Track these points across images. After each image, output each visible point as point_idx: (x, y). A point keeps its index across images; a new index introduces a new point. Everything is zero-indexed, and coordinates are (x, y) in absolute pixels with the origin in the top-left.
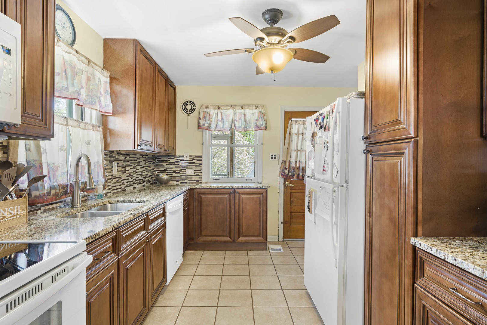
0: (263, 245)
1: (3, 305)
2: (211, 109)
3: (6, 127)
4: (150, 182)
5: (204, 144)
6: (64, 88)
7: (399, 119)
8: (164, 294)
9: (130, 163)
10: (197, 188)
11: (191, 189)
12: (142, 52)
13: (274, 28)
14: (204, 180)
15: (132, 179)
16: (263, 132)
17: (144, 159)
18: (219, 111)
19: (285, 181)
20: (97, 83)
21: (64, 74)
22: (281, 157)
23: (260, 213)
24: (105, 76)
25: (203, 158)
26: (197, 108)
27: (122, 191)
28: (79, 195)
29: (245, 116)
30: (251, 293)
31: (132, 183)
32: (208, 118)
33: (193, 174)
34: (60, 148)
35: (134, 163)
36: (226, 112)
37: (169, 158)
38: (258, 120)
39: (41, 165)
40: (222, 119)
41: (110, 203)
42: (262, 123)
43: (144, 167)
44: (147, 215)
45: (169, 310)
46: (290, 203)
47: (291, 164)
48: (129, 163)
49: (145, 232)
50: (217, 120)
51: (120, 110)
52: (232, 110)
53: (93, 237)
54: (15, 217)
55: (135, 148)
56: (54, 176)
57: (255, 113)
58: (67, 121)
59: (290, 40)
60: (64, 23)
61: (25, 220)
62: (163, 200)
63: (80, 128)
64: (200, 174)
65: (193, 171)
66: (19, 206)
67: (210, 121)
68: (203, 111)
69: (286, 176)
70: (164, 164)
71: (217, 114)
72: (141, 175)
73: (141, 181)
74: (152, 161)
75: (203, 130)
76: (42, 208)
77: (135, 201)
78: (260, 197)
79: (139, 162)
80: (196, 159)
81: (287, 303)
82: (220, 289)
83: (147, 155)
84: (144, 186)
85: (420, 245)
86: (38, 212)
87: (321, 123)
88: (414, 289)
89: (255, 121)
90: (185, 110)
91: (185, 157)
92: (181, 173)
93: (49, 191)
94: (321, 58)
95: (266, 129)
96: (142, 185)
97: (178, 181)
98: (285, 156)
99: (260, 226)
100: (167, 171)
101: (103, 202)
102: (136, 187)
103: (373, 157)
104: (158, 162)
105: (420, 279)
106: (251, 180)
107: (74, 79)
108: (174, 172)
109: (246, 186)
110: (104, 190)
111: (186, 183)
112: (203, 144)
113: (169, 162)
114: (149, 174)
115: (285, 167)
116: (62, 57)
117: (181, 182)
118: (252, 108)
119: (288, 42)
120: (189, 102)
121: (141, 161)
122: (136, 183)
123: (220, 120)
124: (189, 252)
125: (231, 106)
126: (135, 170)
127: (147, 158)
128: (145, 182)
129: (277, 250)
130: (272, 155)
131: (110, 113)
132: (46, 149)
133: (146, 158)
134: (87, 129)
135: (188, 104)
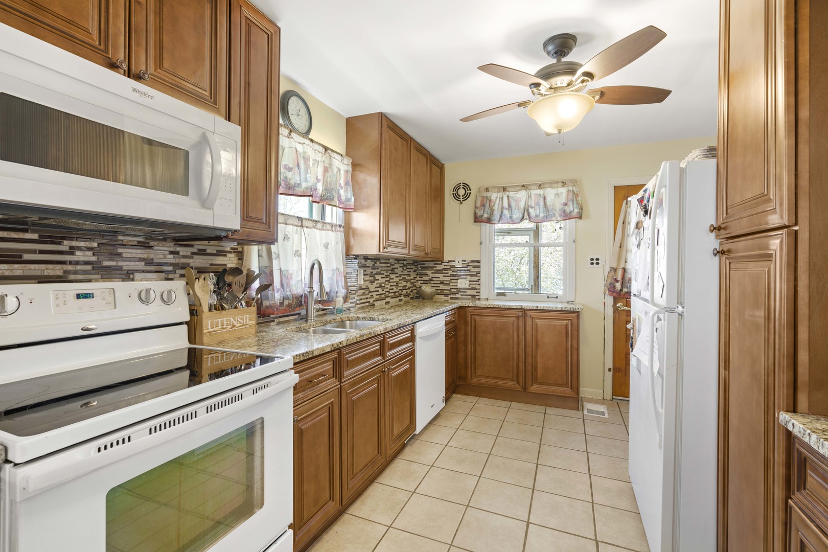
0: (573, 401)
1: (202, 407)
2: (493, 192)
3: (230, 234)
4: (410, 296)
5: (483, 243)
6: (296, 185)
7: (766, 193)
8: (413, 446)
9: (381, 270)
10: (469, 307)
11: (461, 308)
12: (389, 127)
13: (563, 63)
14: (483, 295)
15: (383, 290)
16: (576, 222)
17: (402, 265)
18: (505, 194)
19: (616, 301)
20: (335, 173)
21: (297, 168)
22: (608, 261)
23: (567, 350)
24: (345, 164)
25: (482, 264)
26: (473, 192)
27: (370, 306)
28: (313, 307)
29: (545, 198)
30: (537, 469)
31: (383, 296)
32: (487, 205)
33: (468, 287)
34: (294, 252)
35: (387, 271)
36: (516, 195)
37: (435, 264)
38: (566, 204)
39: (271, 272)
40: (509, 206)
41: (349, 320)
42: (573, 208)
43: (400, 276)
44: (384, 337)
45: (415, 467)
46: (625, 339)
47: (626, 274)
48: (379, 270)
49: (380, 358)
50: (502, 208)
51: (365, 203)
52: (525, 191)
53: (305, 355)
54: (244, 327)
55: (380, 251)
56: (288, 285)
57: (562, 193)
58: (302, 222)
59: (586, 78)
60: (299, 109)
61: (253, 331)
62: (410, 319)
63: (317, 229)
64: (477, 287)
65: (468, 282)
66: (248, 316)
67: (491, 209)
68: (481, 195)
69: (616, 293)
70: (429, 272)
71: (502, 199)
72: (397, 285)
73: (397, 294)
74: (412, 268)
75: (482, 223)
76: (275, 320)
77: (377, 319)
78: (567, 326)
79: (393, 269)
80: (472, 266)
81: (592, 496)
82: (490, 454)
83: (406, 260)
84: (400, 300)
85: (793, 428)
86: (272, 324)
87: (645, 205)
88: (787, 510)
89: (562, 206)
90: (456, 197)
91: (457, 262)
92: (451, 284)
93: (282, 301)
94: (657, 95)
95: (580, 218)
96: (397, 299)
97: (446, 295)
98: (616, 261)
99: (567, 371)
100: (432, 282)
101: (341, 318)
102: (389, 302)
103: (730, 263)
104: (420, 269)
105: (797, 491)
106: (557, 297)
107: (307, 173)
108: (442, 283)
109: (544, 307)
110: (344, 303)
111: (457, 298)
112: (481, 244)
113: (435, 269)
114: (409, 285)
115: (616, 279)
116: (294, 149)
117: (451, 298)
118: (556, 186)
119: (583, 82)
120: (462, 184)
121: (397, 268)
122: (389, 297)
123: (507, 207)
124: (459, 396)
125: (523, 186)
126: (388, 279)
127: (405, 264)
128: (402, 296)
129: (598, 413)
130: (592, 259)
131: (351, 209)
132: (278, 254)
133: (403, 263)
134: (325, 230)
135: (460, 188)
